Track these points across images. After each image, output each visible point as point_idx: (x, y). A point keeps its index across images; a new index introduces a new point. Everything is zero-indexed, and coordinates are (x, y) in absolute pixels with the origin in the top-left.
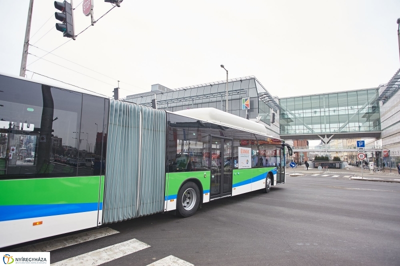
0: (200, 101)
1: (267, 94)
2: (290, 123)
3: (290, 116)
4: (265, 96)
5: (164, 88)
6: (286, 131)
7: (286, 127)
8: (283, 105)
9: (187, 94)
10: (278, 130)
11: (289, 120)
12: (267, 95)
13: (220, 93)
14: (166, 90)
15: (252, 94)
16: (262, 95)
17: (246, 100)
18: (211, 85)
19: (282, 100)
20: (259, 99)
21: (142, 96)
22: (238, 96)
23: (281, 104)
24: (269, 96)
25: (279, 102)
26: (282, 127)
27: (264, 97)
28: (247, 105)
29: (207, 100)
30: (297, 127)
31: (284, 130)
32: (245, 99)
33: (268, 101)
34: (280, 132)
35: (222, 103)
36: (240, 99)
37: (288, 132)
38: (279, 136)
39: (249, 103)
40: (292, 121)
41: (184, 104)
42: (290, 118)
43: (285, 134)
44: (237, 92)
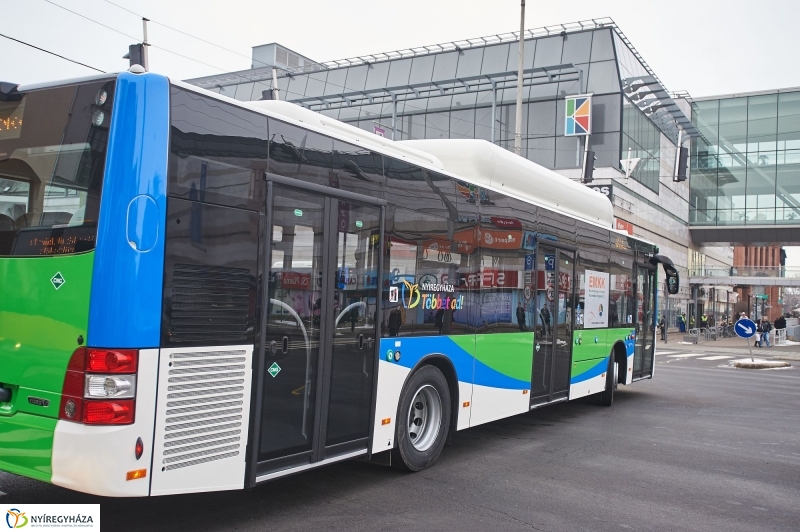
0: (421, 105)
1: (651, 81)
2: (726, 187)
3: (727, 162)
4: (646, 89)
5: (294, 57)
6: (712, 214)
7: (711, 199)
8: (705, 125)
9: (376, 81)
10: (682, 209)
11: (722, 176)
12: (654, 87)
13: (488, 77)
14: (301, 63)
15: (601, 81)
16: (636, 87)
17: (580, 102)
18: (459, 50)
19: (701, 106)
20: (626, 102)
21: (219, 82)
22: (550, 90)
23: (699, 119)
24: (660, 92)
25: (692, 111)
26: (697, 201)
27: (643, 95)
28: (583, 120)
29: (444, 102)
30: (751, 199)
31: (703, 209)
32: (575, 98)
33: (655, 108)
34: (691, 217)
35: (494, 113)
36: (556, 99)
37: (716, 218)
38: (684, 228)
39: (589, 115)
40: (733, 180)
41: (363, 115)
42: (725, 170)
43: (708, 223)
44: (551, 73)
